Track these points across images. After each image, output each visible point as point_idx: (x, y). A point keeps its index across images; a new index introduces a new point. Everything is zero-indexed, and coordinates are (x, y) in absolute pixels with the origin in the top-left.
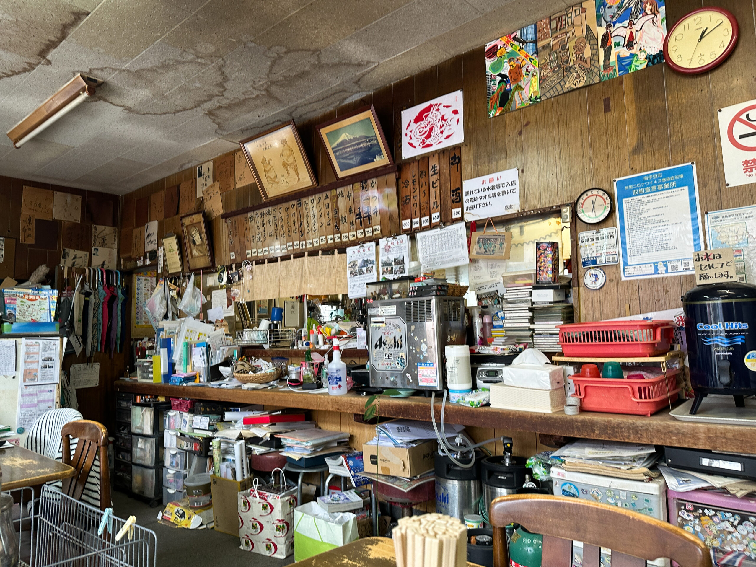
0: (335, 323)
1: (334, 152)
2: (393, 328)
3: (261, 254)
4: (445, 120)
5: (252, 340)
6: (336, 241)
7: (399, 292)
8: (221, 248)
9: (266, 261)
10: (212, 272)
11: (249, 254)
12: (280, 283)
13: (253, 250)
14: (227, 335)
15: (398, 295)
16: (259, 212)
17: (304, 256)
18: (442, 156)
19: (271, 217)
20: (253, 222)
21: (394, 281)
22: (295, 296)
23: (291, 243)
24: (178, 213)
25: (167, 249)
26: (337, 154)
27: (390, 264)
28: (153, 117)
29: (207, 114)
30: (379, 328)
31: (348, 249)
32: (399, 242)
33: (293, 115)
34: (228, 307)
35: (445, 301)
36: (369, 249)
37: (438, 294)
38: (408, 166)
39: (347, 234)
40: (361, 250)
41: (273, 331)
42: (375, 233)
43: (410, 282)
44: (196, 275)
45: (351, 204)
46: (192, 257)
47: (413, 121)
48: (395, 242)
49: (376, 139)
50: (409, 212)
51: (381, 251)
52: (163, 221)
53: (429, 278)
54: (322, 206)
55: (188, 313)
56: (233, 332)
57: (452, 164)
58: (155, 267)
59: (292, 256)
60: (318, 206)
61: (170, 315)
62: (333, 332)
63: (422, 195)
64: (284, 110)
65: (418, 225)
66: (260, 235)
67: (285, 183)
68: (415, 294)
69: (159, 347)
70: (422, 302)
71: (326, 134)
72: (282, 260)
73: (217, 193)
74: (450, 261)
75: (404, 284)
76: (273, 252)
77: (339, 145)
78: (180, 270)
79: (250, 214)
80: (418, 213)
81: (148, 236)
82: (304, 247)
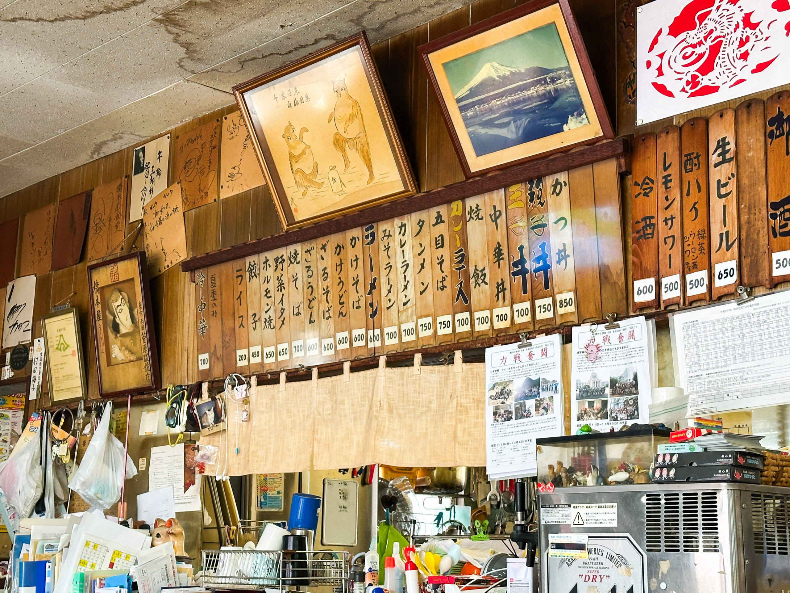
0: (450, 542)
1: (462, 109)
2: (608, 563)
3: (272, 360)
4: (754, 26)
5: (241, 575)
6: (460, 329)
7: (624, 467)
8: (179, 341)
9: (283, 376)
10: (153, 402)
11: (243, 357)
12: (314, 432)
13: (253, 349)
14: (179, 559)
15: (622, 476)
16: (271, 255)
17: (376, 366)
18: (743, 117)
19: (299, 269)
20: (255, 280)
21: (613, 436)
22: (350, 466)
23: (346, 334)
24: (82, 257)
25: (53, 342)
26: (470, 113)
27: (599, 393)
28: (37, 27)
29: (160, 21)
30: (570, 562)
31: (489, 352)
32: (625, 334)
33: (365, 23)
34: (186, 488)
35: (755, 496)
36: (544, 353)
37: (738, 476)
38: (651, 143)
39: (487, 313)
40: (524, 353)
41: (293, 556)
42: (561, 311)
43: (657, 442)
44: (116, 406)
45: (500, 236)
46: (109, 364)
47: (666, 31)
48: (614, 335)
49: (571, 76)
50: (653, 258)
51: (575, 359)
52: (49, 276)
53: (709, 433)
54: (426, 242)
55: (91, 500)
56: (194, 553)
57: (771, 135)
58: (23, 386)
59: (347, 366)
60: (417, 241)
61: (49, 503)
62: (445, 565)
63: (689, 215)
64: (343, 12)
65: (677, 293)
66: (271, 313)
67: (337, 186)
68: (672, 473)
69: (15, 583)
70: (691, 497)
71: (444, 65)
72: (321, 375)
73: (175, 210)
74: (770, 390)
75: (639, 445)
76: (301, 354)
77: (473, 92)
78: (79, 394)
79: (250, 260)
80: (677, 262)
81: (12, 311)
82: (378, 344)
